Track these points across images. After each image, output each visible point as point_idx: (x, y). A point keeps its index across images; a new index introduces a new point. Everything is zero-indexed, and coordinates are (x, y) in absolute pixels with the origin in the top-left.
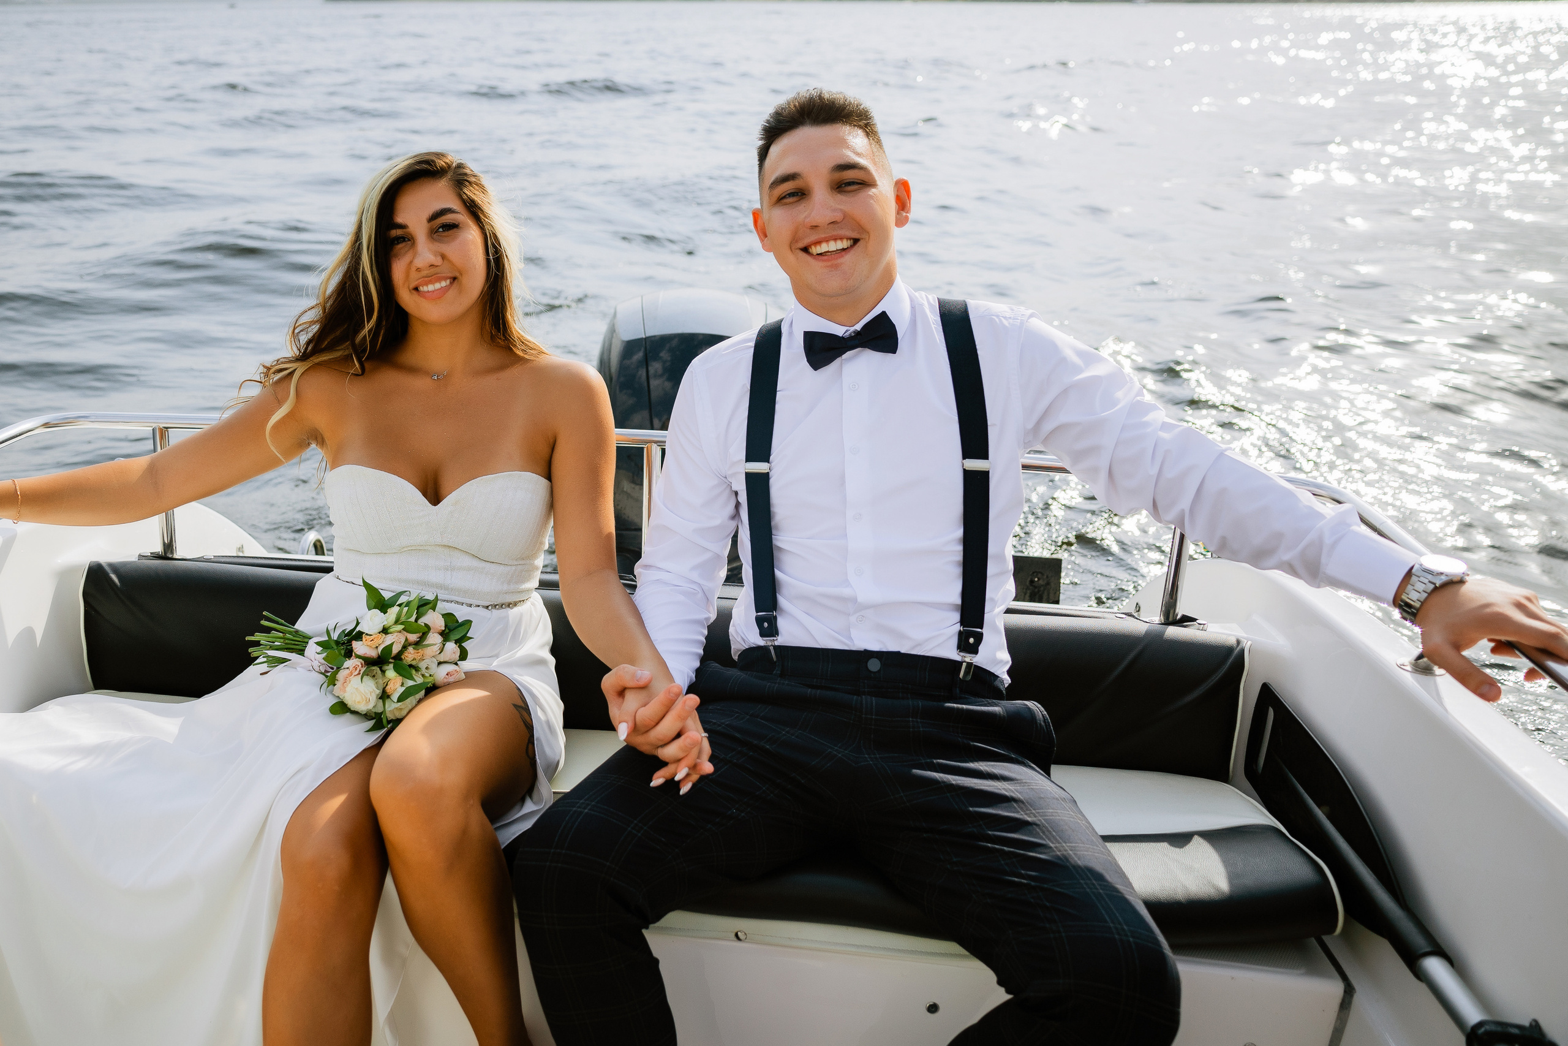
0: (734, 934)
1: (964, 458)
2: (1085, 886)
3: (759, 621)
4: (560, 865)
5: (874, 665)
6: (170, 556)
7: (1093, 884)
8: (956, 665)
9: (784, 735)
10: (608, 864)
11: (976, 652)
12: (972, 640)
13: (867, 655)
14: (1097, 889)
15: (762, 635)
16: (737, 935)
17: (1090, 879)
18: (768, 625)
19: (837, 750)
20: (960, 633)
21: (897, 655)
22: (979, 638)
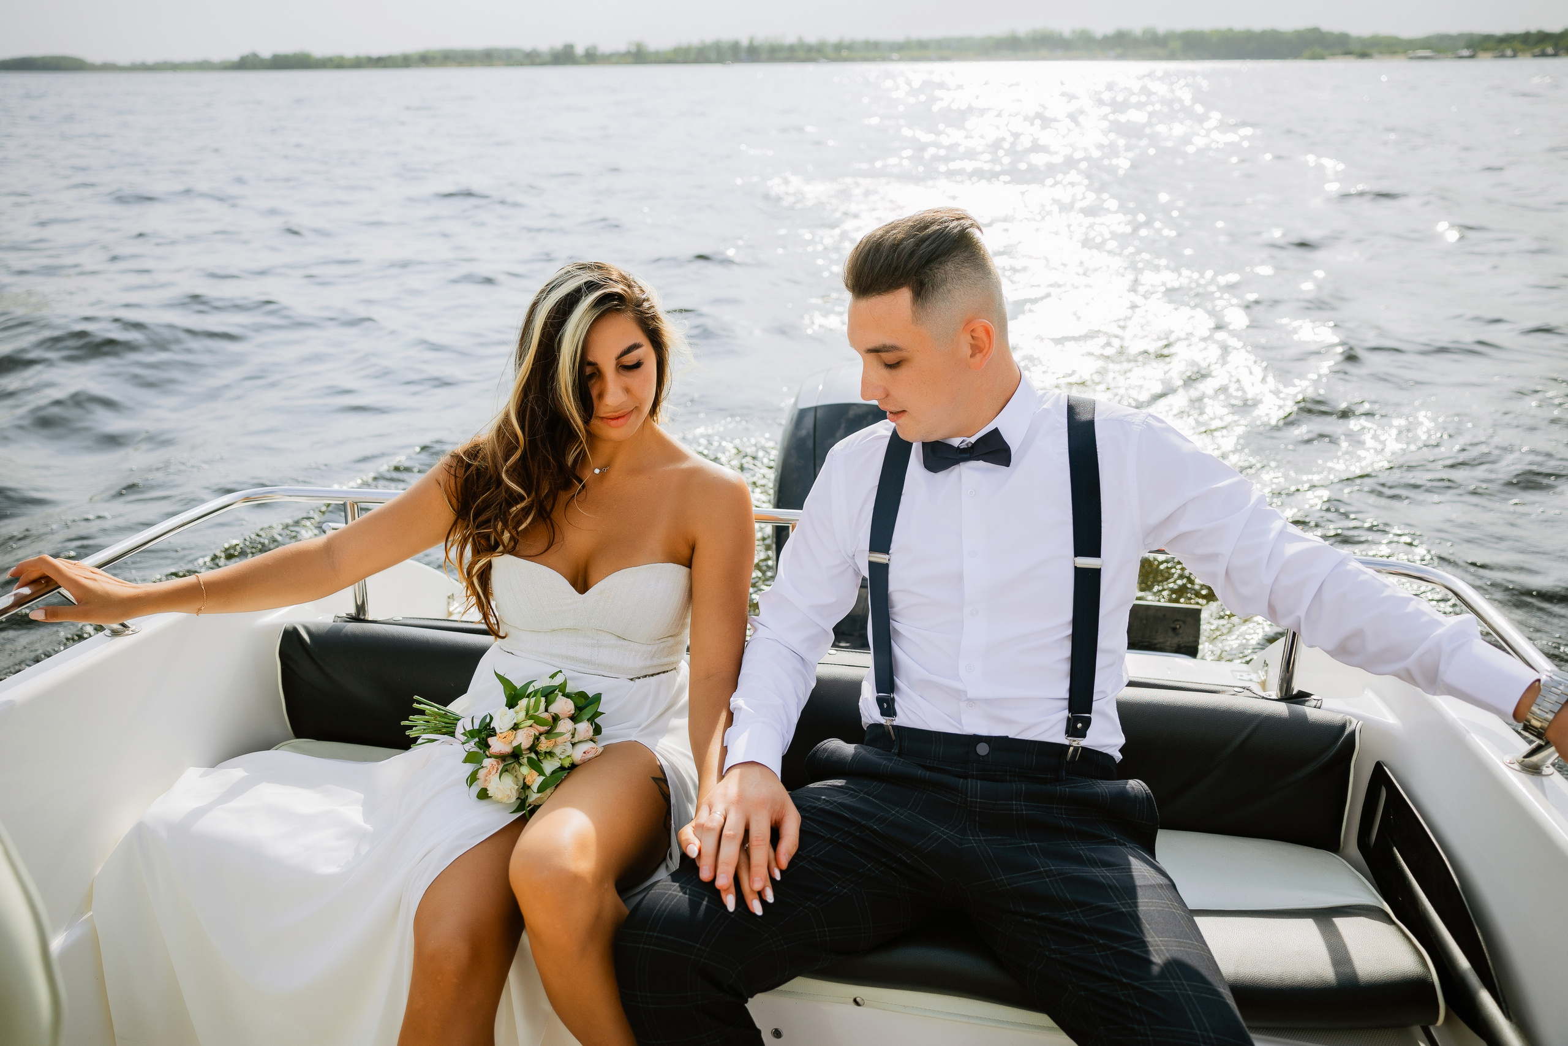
0: (852, 1000)
1: (1076, 555)
2: (1174, 986)
3: (880, 701)
4: (651, 947)
5: (983, 749)
6: (362, 617)
7: (1183, 985)
8: (1064, 748)
9: (894, 815)
10: (698, 946)
11: (1084, 736)
12: (1079, 725)
13: (976, 739)
14: (1186, 990)
15: (883, 714)
16: (855, 1000)
17: (1180, 979)
18: (887, 707)
19: (943, 831)
20: (1069, 719)
21: (1005, 740)
22: (1087, 723)
